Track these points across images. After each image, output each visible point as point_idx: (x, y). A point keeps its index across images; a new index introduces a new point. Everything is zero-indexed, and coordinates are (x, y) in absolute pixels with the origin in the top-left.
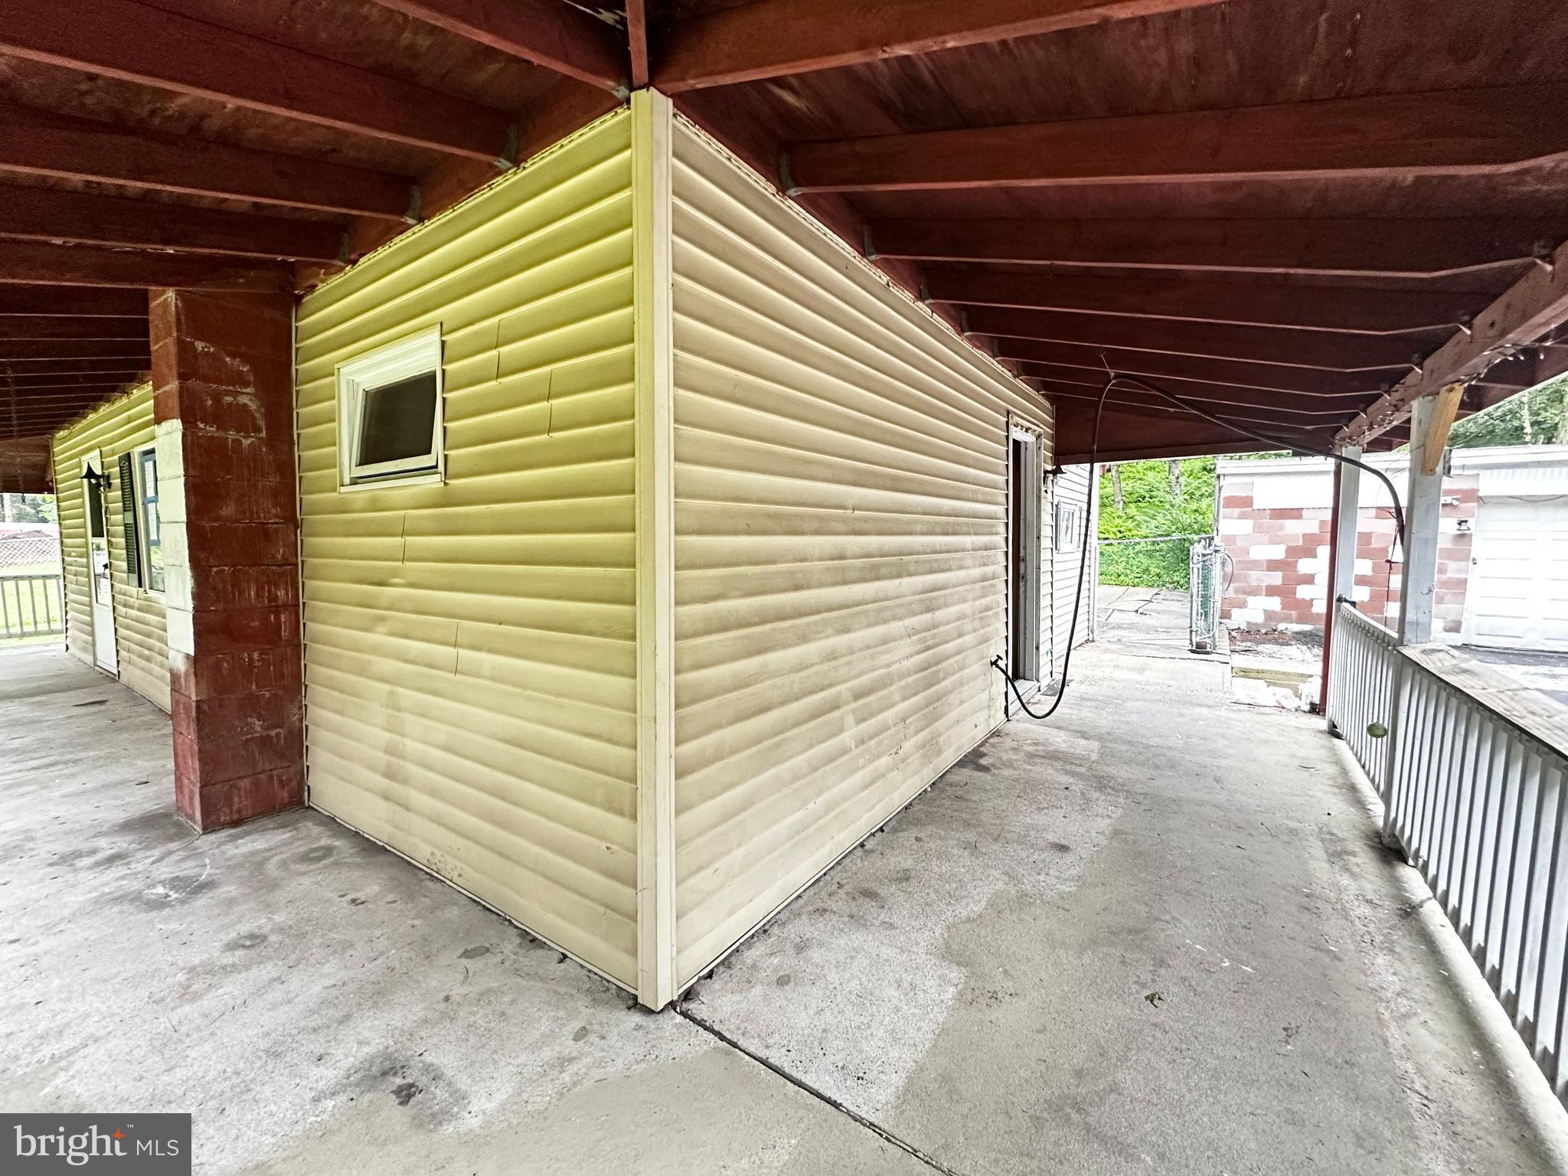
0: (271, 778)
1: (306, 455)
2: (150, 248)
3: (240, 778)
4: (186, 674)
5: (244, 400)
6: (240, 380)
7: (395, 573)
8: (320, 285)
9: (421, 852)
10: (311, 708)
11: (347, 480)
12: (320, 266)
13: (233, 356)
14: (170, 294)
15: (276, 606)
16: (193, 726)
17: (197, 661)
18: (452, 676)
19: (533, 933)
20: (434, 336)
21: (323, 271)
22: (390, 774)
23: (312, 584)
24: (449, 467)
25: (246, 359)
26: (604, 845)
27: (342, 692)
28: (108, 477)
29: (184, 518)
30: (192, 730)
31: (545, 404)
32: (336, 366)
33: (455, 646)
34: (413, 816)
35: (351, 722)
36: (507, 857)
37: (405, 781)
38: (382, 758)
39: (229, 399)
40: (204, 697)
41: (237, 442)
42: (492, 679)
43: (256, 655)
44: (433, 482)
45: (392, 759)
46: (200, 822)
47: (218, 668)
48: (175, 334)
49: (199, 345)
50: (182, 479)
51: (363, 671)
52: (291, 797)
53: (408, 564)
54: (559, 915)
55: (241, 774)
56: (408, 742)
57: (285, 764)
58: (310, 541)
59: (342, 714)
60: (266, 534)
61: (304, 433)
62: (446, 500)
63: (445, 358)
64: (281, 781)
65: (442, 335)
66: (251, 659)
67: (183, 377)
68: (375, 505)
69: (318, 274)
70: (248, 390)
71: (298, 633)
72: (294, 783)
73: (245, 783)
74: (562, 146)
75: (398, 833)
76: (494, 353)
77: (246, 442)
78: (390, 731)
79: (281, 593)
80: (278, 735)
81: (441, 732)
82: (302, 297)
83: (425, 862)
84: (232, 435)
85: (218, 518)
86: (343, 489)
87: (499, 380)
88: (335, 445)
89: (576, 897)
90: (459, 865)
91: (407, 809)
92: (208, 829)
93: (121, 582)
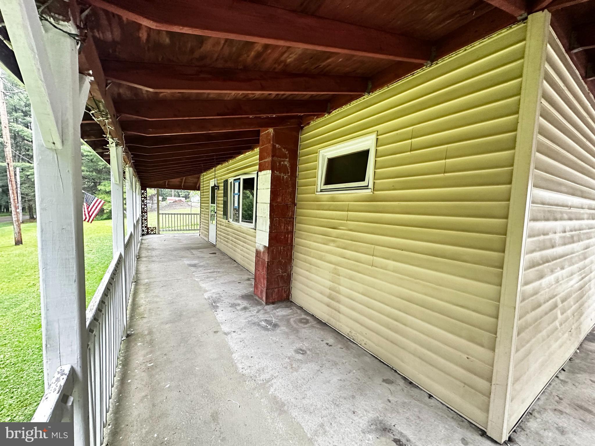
0: (282, 289)
1: (300, 181)
2: (269, 116)
3: (275, 288)
4: (264, 252)
5: (286, 163)
6: (285, 156)
7: (341, 225)
8: (312, 122)
9: (345, 330)
10: (294, 267)
11: (319, 190)
12: (314, 115)
13: (284, 148)
14: (271, 130)
15: (288, 232)
16: (265, 269)
17: (269, 249)
18: (370, 267)
19: (410, 380)
20: (374, 136)
21: (316, 117)
22: (330, 297)
23: (298, 225)
24: (375, 186)
25: (288, 149)
26: (465, 356)
27: (311, 264)
28: (218, 187)
29: (269, 202)
30: (265, 270)
31: (444, 161)
32: (319, 150)
33: (373, 256)
34: (341, 316)
35: (313, 275)
36: (396, 344)
37: (338, 302)
38: (328, 291)
39: (282, 163)
40: (269, 260)
41: (283, 177)
42: (393, 271)
43: (282, 248)
44: (368, 192)
45: (332, 292)
46: (265, 301)
47: (273, 251)
48: (272, 143)
49: (277, 146)
50: (270, 190)
51: (321, 259)
52: (286, 297)
53: (348, 222)
54: (428, 377)
55: (276, 287)
56: (341, 288)
57: (286, 285)
58: (299, 210)
59: (310, 272)
60: (287, 207)
61: (300, 174)
62: (372, 199)
63: (378, 144)
64: (284, 291)
65: (377, 136)
66: (281, 249)
67: (273, 156)
68: (333, 200)
69: (314, 118)
70: (287, 160)
71: (292, 241)
72: (288, 292)
73: (276, 290)
74: (465, 50)
75: (332, 319)
76: (410, 141)
77: (285, 177)
78: (333, 282)
79: (289, 228)
80: (285, 275)
81: (361, 287)
82: (303, 127)
83: (347, 334)
84: (282, 175)
85: (277, 202)
86: (317, 193)
87: (411, 152)
88: (315, 177)
89: (443, 374)
90: (365, 340)
91: (339, 312)
92: (267, 303)
93: (220, 218)
